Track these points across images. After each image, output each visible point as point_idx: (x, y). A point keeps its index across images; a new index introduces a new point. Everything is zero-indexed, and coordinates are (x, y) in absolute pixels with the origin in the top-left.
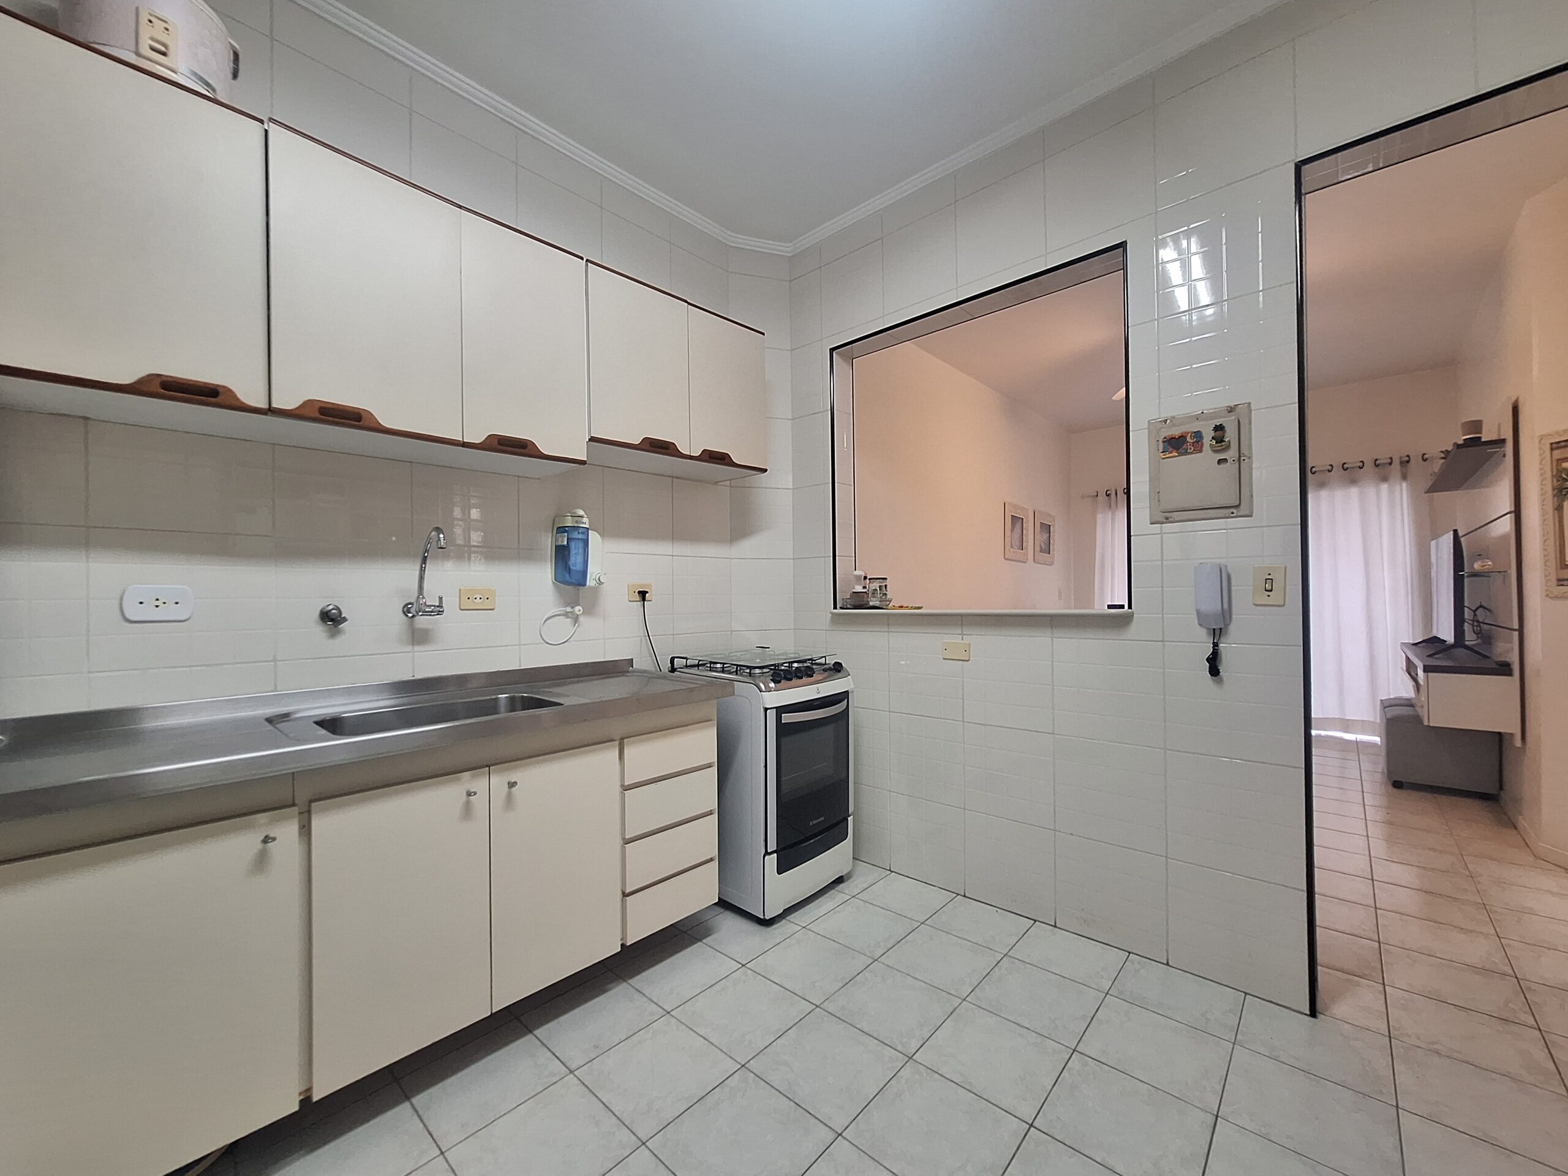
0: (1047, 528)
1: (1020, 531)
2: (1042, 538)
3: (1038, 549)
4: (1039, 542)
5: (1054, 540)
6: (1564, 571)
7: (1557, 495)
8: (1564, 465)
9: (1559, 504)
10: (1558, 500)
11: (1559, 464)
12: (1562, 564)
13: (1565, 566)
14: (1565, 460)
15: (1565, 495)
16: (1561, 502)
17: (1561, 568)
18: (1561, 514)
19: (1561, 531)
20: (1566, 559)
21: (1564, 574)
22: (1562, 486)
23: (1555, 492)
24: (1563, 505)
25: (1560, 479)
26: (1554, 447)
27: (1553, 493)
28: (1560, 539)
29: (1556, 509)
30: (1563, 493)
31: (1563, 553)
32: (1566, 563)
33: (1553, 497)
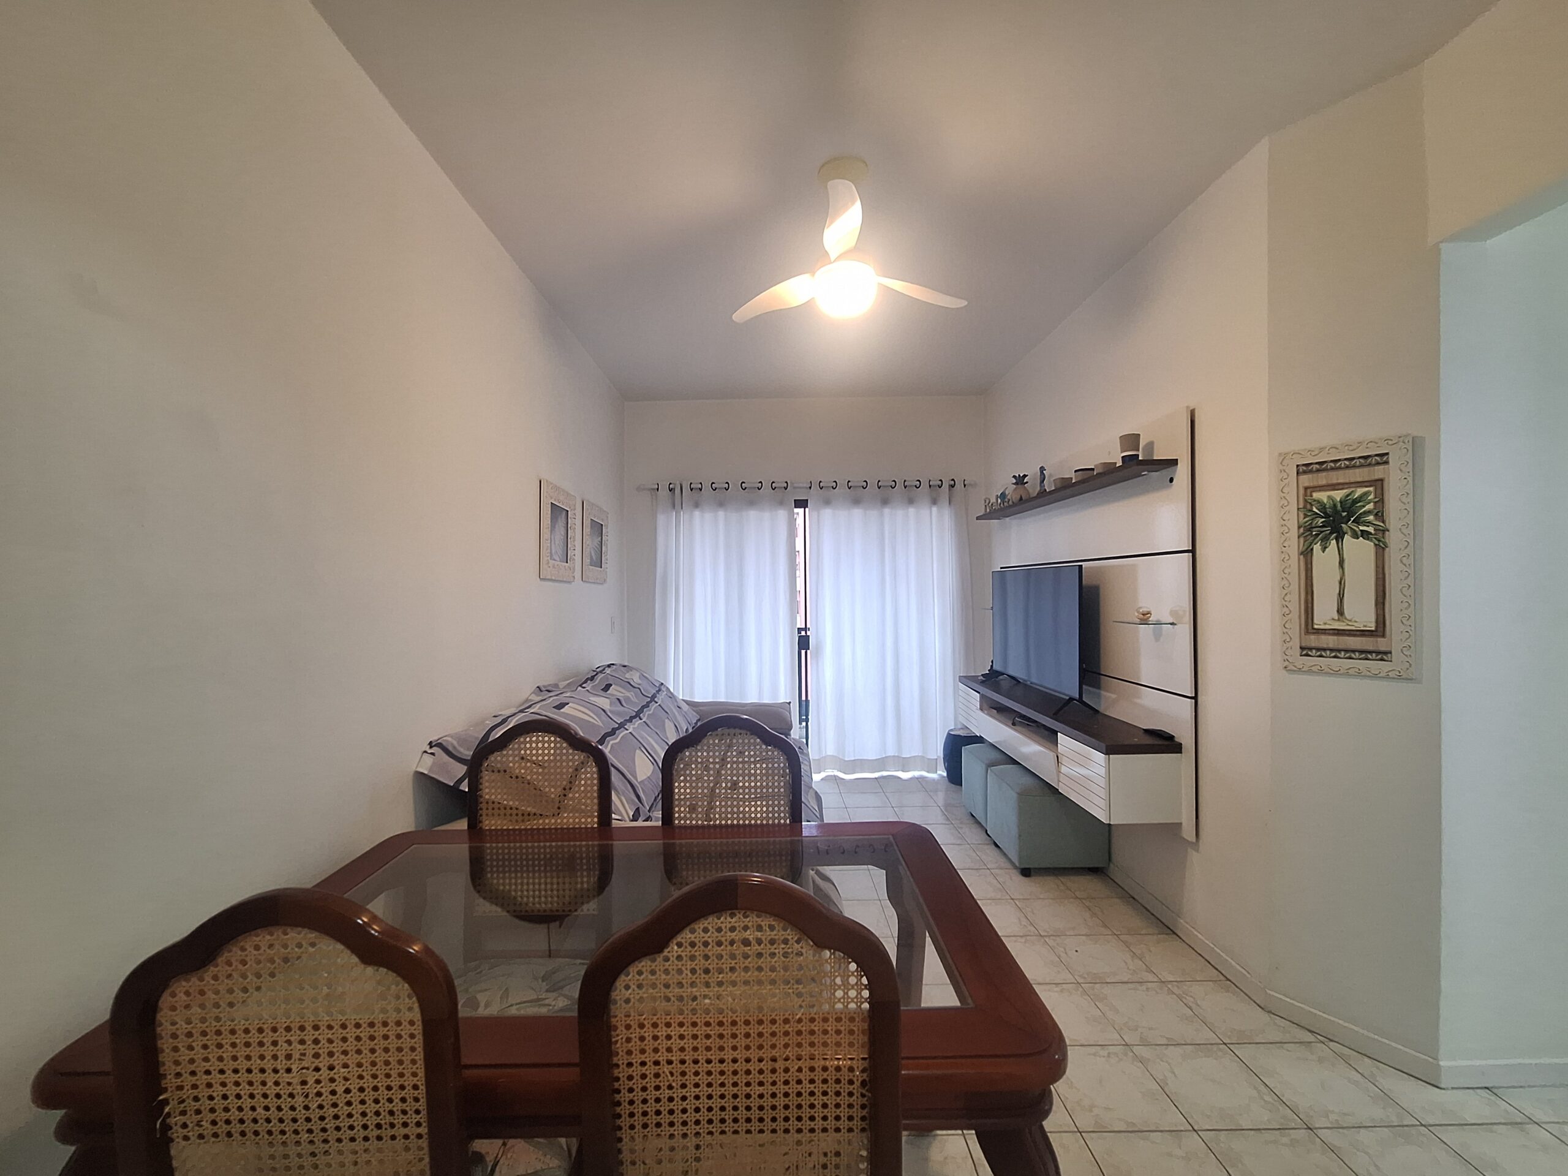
0: (598, 529)
1: (563, 532)
2: (591, 543)
3: (587, 561)
4: (588, 550)
5: (607, 547)
6: (1313, 637)
7: (1305, 535)
8: (1316, 495)
9: (1306, 547)
10: (1305, 542)
11: (1309, 494)
12: (1309, 627)
13: (1315, 631)
14: (1318, 489)
15: (1317, 535)
16: (1310, 545)
17: (1307, 632)
18: (1309, 561)
19: (1309, 583)
20: (1315, 621)
21: (1313, 641)
22: (1311, 523)
23: (1302, 530)
24: (1312, 549)
25: (1309, 514)
26: (1301, 470)
27: (1299, 532)
28: (1307, 593)
29: (1302, 553)
30: (1314, 533)
31: (1310, 612)
32: (1316, 627)
33: (1299, 537)
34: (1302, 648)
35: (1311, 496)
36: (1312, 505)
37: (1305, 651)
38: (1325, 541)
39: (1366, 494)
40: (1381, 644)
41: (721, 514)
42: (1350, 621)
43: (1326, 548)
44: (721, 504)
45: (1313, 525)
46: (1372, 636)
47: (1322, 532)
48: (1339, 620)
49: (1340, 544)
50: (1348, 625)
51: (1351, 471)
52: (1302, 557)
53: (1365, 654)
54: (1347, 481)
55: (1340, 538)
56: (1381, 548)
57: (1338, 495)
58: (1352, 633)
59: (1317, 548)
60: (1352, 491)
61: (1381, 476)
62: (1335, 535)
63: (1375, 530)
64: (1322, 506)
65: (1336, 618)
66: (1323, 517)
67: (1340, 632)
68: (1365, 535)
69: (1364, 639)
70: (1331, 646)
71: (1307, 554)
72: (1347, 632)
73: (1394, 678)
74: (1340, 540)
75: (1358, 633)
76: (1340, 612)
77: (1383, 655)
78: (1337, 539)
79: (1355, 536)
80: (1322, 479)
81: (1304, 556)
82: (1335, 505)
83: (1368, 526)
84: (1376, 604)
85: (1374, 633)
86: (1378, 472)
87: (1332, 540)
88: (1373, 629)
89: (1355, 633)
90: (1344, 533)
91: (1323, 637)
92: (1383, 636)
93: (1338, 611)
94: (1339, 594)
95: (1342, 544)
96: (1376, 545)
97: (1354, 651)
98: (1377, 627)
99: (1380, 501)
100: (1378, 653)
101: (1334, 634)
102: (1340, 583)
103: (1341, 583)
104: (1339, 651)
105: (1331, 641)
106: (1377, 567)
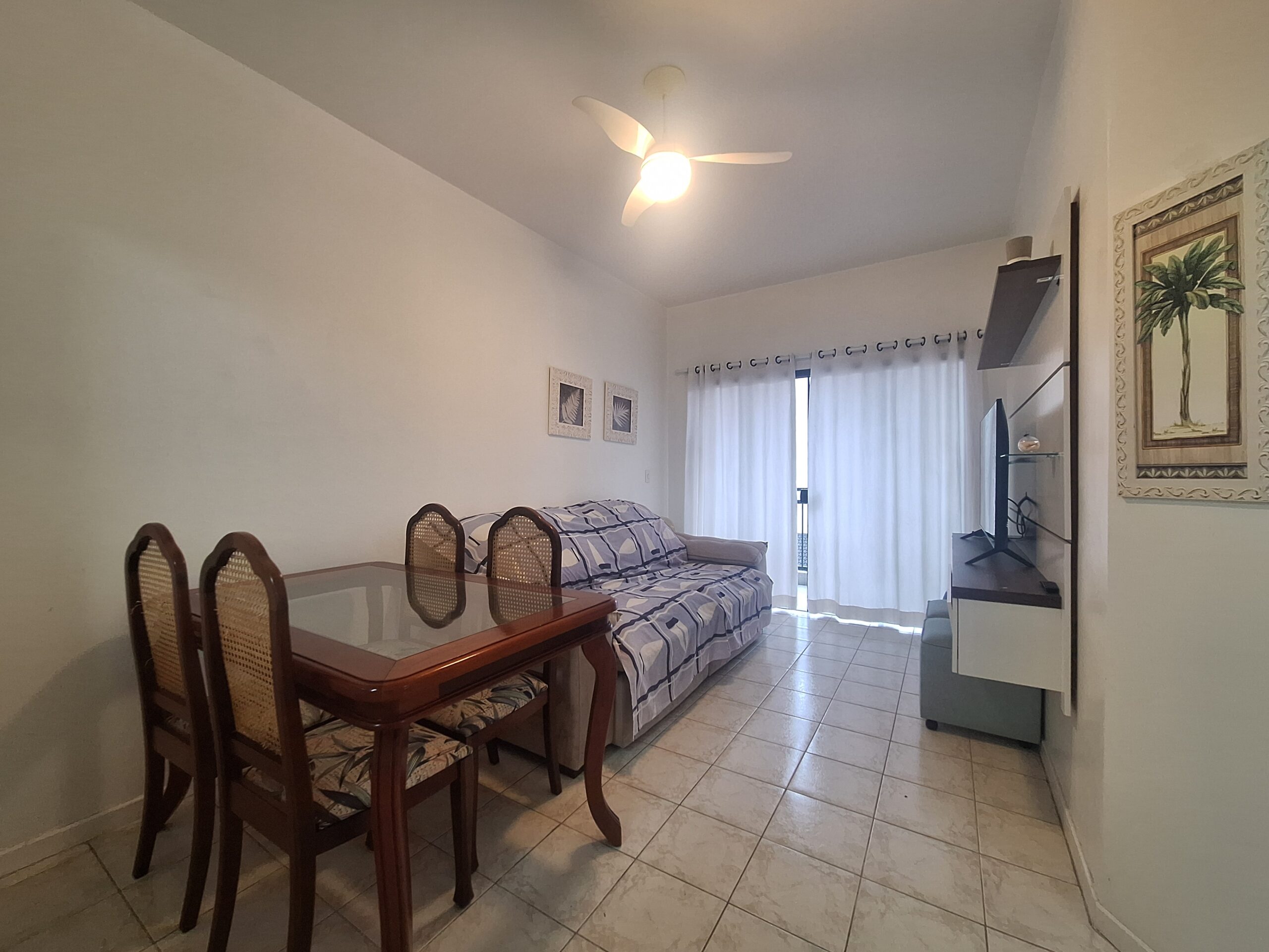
1: (576, 403)
2: (614, 413)
3: (610, 426)
4: (611, 418)
5: (636, 417)
6: (1152, 451)
7: (1142, 317)
8: (1157, 260)
9: (1144, 332)
10: (1142, 326)
11: (1147, 259)
12: (1148, 440)
13: (1154, 443)
14: (1159, 251)
15: (1157, 313)
16: (1149, 329)
17: (1145, 446)
18: (1147, 350)
19: (1148, 379)
20: (1155, 431)
21: (1153, 456)
22: (1150, 299)
23: (1139, 311)
24: (1151, 334)
25: (1147, 287)
26: (1139, 231)
27: (1135, 314)
28: (1145, 395)
29: (1139, 342)
30: (1154, 311)
31: (1149, 420)
32: (1155, 437)
33: (1136, 321)
34: (1139, 468)
35: (1150, 262)
36: (1151, 274)
37: (1143, 471)
38: (1167, 318)
39: (1217, 241)
40: (1234, 454)
41: (736, 388)
42: (1196, 425)
43: (1167, 328)
44: (736, 380)
45: (1153, 301)
46: (1223, 443)
47: (1163, 308)
48: (1182, 425)
49: (1184, 319)
50: (1194, 431)
51: (1198, 215)
52: (1139, 346)
53: (1215, 469)
54: (1193, 230)
55: (1184, 312)
56: (1235, 316)
57: (1181, 253)
58: (1197, 441)
59: (1157, 330)
60: (1199, 244)
61: (1234, 212)
62: (1177, 309)
63: (1228, 290)
64: (1162, 272)
65: (1180, 423)
66: (1164, 288)
67: (1186, 441)
68: (1215, 300)
69: (1213, 449)
70: (1173, 462)
71: (1145, 341)
72: (1193, 441)
73: (1251, 503)
74: (1184, 315)
75: (1206, 441)
76: (1184, 414)
77: (1237, 470)
78: (1180, 314)
79: (1203, 305)
80: (1163, 236)
81: (1142, 346)
82: (1178, 269)
83: (1219, 288)
84: (1229, 399)
85: (1226, 440)
86: (1229, 207)
87: (1175, 316)
88: (1225, 433)
89: (1202, 441)
90: (1189, 304)
91: (1164, 451)
92: (1238, 442)
93: (1181, 413)
94: (1183, 390)
95: (1187, 320)
96: (1228, 312)
97: (1200, 467)
98: (1229, 430)
99: (1234, 249)
100: (1231, 467)
101: (1176, 446)
102: (1184, 374)
103: (1186, 374)
104: (1182, 467)
105: (1172, 456)
106: (1230, 344)
